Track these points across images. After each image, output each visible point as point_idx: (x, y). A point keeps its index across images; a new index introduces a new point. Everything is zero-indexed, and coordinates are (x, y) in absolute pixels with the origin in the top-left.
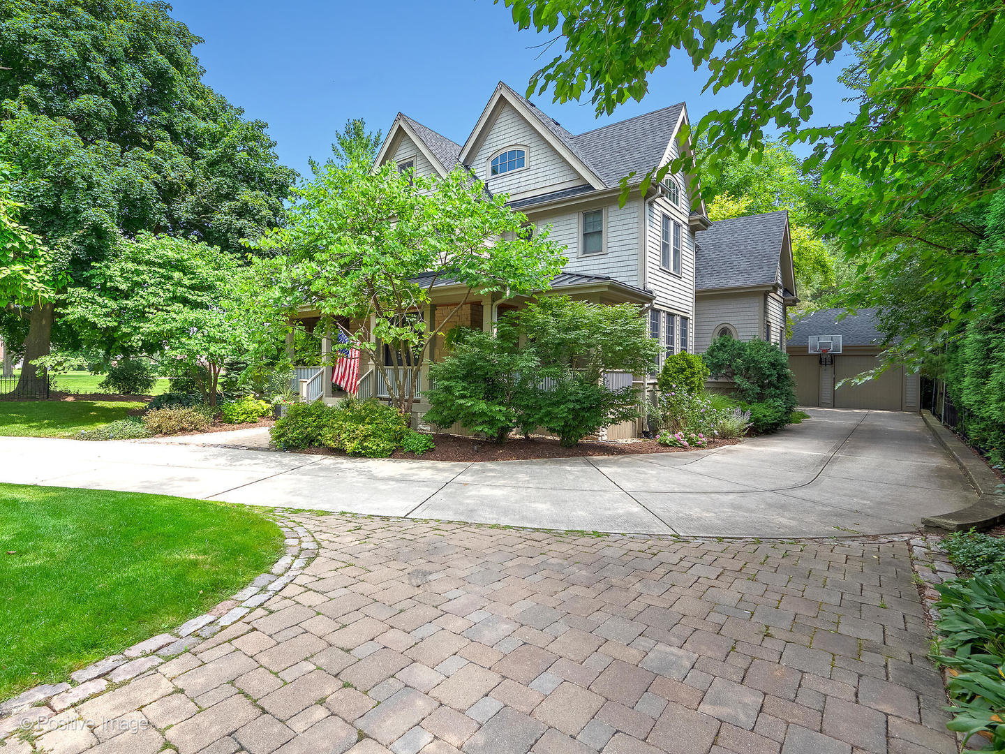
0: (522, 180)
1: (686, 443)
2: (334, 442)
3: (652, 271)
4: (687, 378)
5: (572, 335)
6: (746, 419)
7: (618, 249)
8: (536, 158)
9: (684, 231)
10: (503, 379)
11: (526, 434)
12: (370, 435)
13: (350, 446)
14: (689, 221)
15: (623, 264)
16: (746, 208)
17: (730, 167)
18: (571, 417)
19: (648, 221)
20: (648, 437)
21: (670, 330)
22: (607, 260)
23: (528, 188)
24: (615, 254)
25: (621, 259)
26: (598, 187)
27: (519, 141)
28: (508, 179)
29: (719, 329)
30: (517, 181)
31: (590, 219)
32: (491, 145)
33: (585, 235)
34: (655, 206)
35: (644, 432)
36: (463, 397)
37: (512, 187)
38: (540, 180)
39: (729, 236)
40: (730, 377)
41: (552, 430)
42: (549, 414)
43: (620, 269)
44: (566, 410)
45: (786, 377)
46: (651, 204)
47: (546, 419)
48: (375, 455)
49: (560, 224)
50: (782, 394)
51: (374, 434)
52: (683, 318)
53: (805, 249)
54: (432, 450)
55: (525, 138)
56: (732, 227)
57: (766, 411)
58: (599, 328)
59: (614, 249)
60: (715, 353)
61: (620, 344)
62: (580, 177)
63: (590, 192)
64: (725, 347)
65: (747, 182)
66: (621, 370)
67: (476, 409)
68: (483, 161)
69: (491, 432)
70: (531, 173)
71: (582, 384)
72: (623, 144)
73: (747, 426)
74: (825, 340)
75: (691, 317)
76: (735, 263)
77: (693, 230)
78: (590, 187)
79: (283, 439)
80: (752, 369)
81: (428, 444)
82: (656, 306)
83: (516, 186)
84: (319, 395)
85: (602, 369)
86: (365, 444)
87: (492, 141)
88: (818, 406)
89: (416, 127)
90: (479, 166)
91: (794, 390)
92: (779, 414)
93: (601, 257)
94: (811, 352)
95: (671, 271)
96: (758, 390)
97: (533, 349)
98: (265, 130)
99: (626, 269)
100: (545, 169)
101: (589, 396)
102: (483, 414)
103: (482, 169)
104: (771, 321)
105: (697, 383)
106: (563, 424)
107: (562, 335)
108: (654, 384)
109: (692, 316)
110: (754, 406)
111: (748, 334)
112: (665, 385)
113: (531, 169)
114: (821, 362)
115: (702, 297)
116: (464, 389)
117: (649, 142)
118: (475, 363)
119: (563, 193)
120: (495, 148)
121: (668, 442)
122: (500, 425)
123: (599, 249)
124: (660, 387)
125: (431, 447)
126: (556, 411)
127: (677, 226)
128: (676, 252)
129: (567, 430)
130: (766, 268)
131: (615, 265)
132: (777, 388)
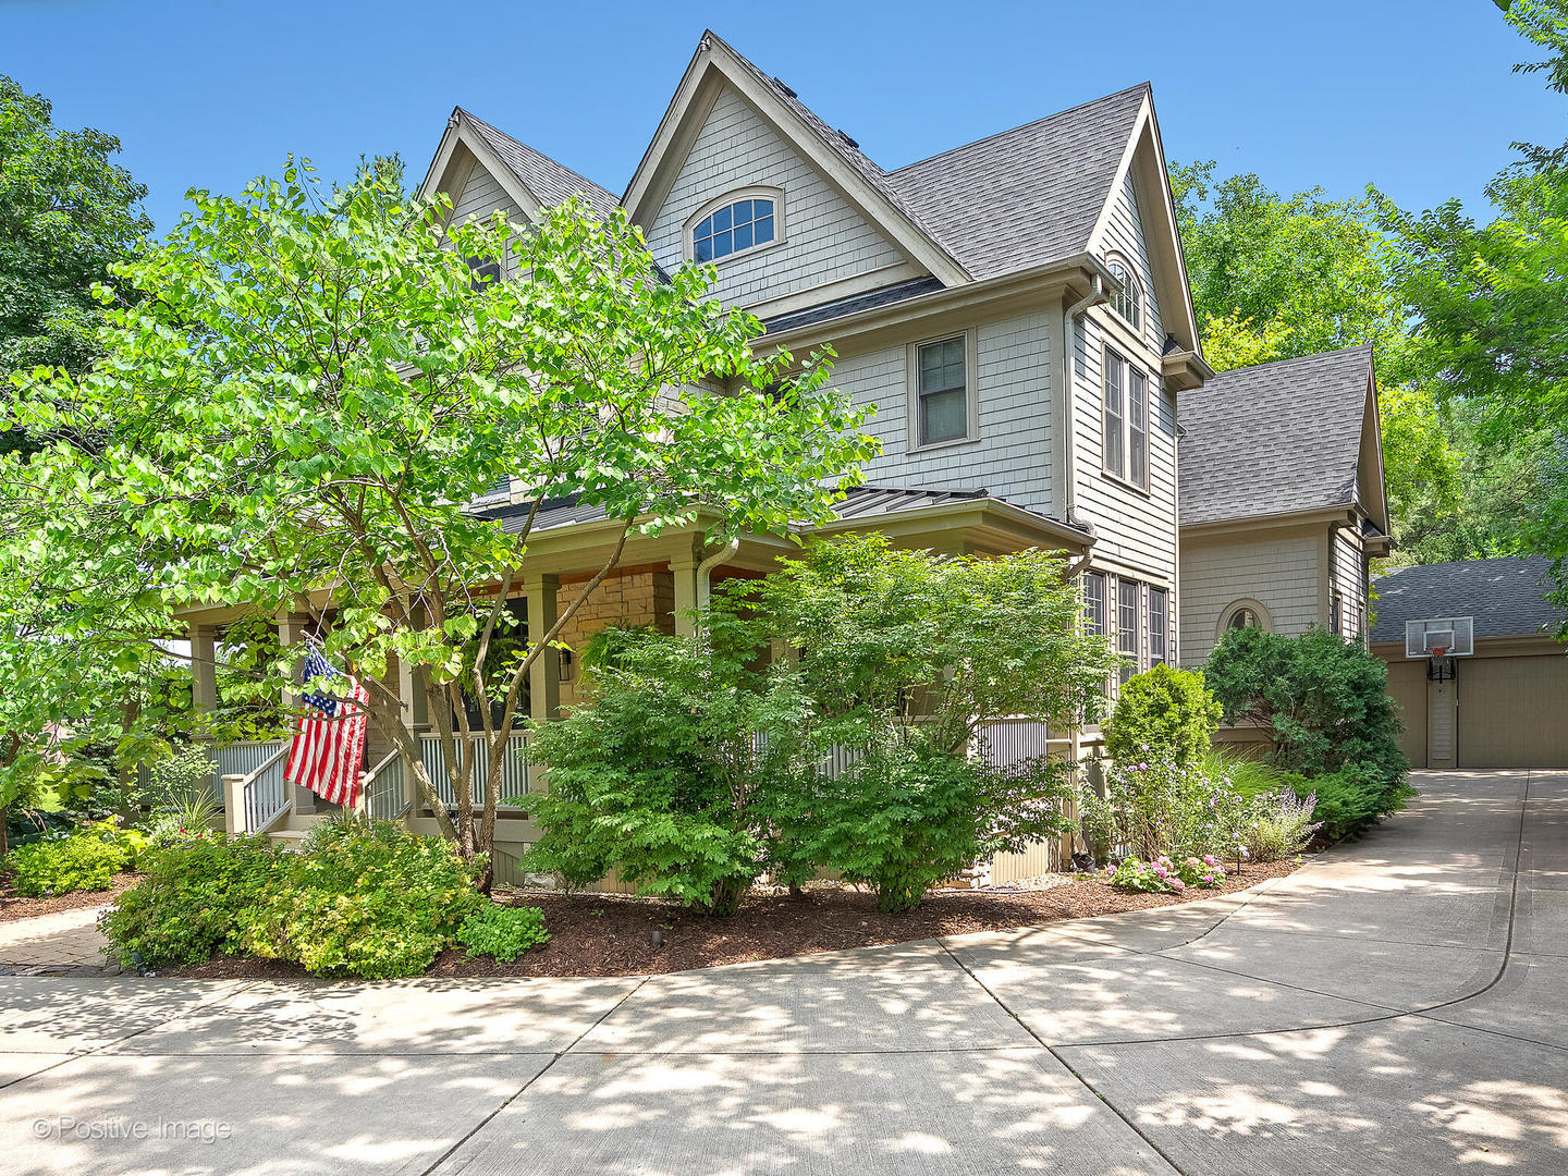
0: (770, 271)
1: (1178, 883)
2: (273, 942)
3: (1085, 479)
4: (1172, 727)
5: (896, 635)
6: (1307, 811)
7: (1005, 429)
8: (801, 216)
9: (1152, 388)
10: (724, 754)
11: (792, 884)
12: (370, 920)
13: (312, 955)
14: (1164, 366)
15: (1015, 464)
16: (1277, 347)
17: (1242, 258)
18: (899, 842)
19: (1073, 360)
20: (1085, 868)
21: (1128, 618)
22: (979, 458)
23: (784, 291)
24: (996, 442)
25: (1011, 452)
26: (952, 281)
27: (757, 177)
28: (737, 270)
29: (1231, 611)
30: (759, 274)
31: (936, 360)
32: (692, 190)
33: (923, 398)
34: (1088, 326)
35: (1075, 856)
36: (615, 808)
37: (746, 289)
38: (813, 269)
39: (1247, 406)
40: (1260, 719)
41: (853, 877)
42: (844, 837)
43: (1009, 477)
44: (887, 826)
45: (1384, 711)
46: (1079, 321)
47: (836, 852)
48: (383, 972)
49: (866, 373)
50: (1377, 750)
51: (382, 918)
52: (1154, 588)
53: (1403, 434)
54: (538, 949)
55: (772, 171)
56: (1253, 384)
57: (1344, 792)
58: (961, 614)
59: (994, 430)
60: (1228, 667)
61: (1018, 654)
62: (908, 259)
63: (934, 294)
64: (1249, 650)
65: (1276, 291)
66: (1021, 716)
67: (650, 837)
68: (674, 228)
69: (692, 893)
70: (791, 253)
71: (925, 758)
72: (1007, 181)
73: (1310, 829)
74: (1441, 627)
75: (1172, 589)
76: (1263, 464)
77: (1172, 387)
78: (934, 283)
79: (135, 942)
80: (1310, 696)
81: (531, 934)
82: (1096, 563)
83: (756, 286)
84: (279, 811)
85: (974, 718)
86: (354, 946)
87: (693, 179)
88: (1426, 766)
89: (501, 144)
90: (666, 241)
91: (1397, 740)
92: (1375, 797)
93: (963, 450)
94: (1409, 655)
95: (1128, 481)
96: (1325, 744)
97: (796, 677)
98: (112, 157)
99: (1022, 475)
100: (824, 243)
101: (945, 787)
102: (669, 848)
103: (673, 249)
104: (1342, 590)
105: (1194, 737)
106: (879, 860)
107: (870, 637)
108: (1096, 744)
109: (1172, 583)
110: (1321, 781)
111: (1296, 620)
112: (1120, 745)
113: (792, 242)
114: (1430, 675)
115: (1195, 540)
116: (617, 786)
117: (1070, 173)
118: (643, 717)
119: (869, 300)
120: (703, 197)
121: (1136, 882)
122: (717, 874)
123: (958, 432)
124: (1110, 750)
125: (540, 939)
126: (862, 828)
127: (1138, 375)
128: (1138, 439)
129: (891, 873)
130: (1330, 473)
131: (998, 467)
132: (1366, 738)
